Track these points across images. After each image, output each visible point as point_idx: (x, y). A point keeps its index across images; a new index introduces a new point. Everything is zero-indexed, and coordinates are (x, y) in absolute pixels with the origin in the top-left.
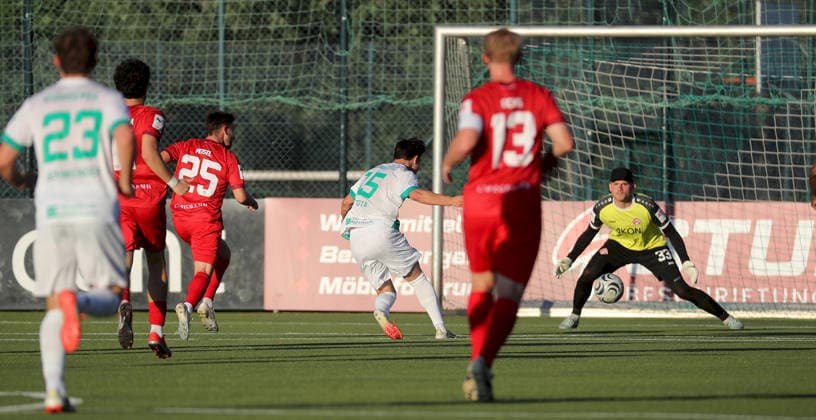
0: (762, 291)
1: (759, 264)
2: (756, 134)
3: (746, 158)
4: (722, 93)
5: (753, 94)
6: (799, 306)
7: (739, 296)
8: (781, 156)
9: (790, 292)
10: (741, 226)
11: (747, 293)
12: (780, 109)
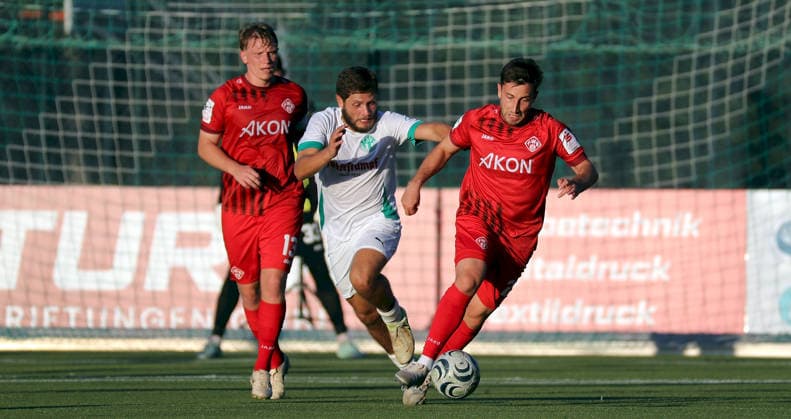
0: (73, 311)
1: (68, 275)
2: (66, 90)
3: (51, 125)
4: (16, 32)
5: (60, 34)
6: (123, 333)
7: (40, 319)
8: (101, 123)
9: (111, 312)
10: (44, 221)
11: (51, 314)
12: (99, 55)
